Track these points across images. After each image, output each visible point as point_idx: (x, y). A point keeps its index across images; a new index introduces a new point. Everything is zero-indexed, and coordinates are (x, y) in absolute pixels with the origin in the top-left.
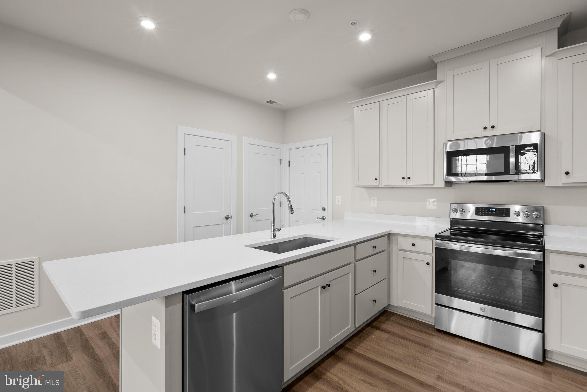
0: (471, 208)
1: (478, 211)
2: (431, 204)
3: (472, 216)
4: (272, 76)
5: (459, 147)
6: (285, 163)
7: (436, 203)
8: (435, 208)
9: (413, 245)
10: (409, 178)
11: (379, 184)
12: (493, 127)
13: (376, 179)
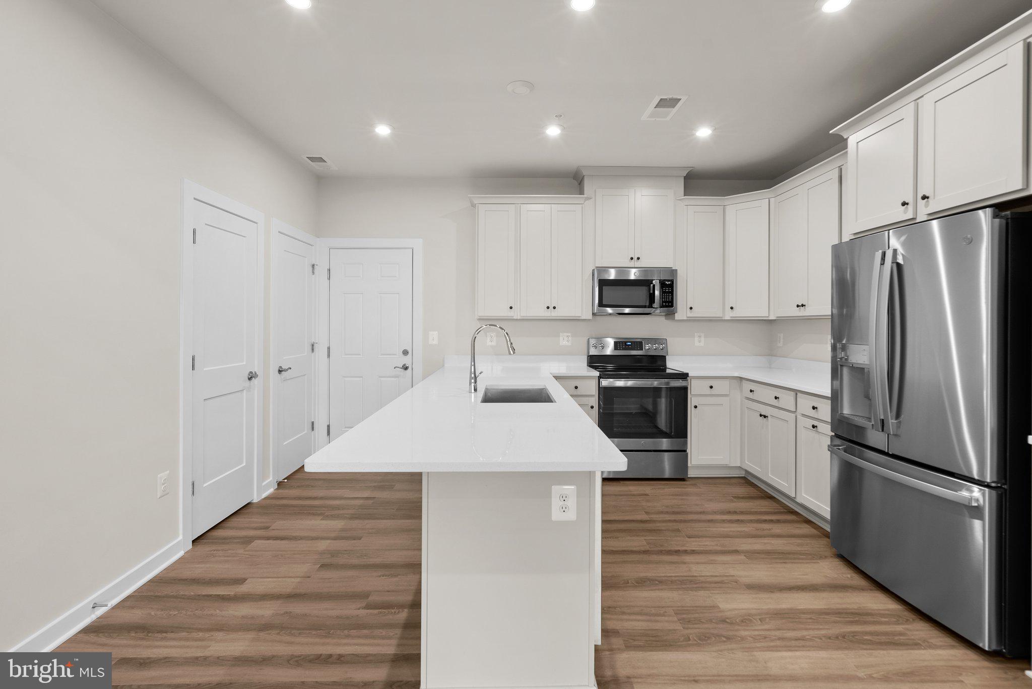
0: (611, 342)
1: (617, 345)
2: (565, 340)
3: (612, 351)
4: (383, 130)
5: (609, 277)
6: (321, 271)
7: (570, 338)
8: (569, 344)
9: (576, 388)
10: (554, 308)
11: (515, 314)
12: (638, 259)
13: (511, 308)
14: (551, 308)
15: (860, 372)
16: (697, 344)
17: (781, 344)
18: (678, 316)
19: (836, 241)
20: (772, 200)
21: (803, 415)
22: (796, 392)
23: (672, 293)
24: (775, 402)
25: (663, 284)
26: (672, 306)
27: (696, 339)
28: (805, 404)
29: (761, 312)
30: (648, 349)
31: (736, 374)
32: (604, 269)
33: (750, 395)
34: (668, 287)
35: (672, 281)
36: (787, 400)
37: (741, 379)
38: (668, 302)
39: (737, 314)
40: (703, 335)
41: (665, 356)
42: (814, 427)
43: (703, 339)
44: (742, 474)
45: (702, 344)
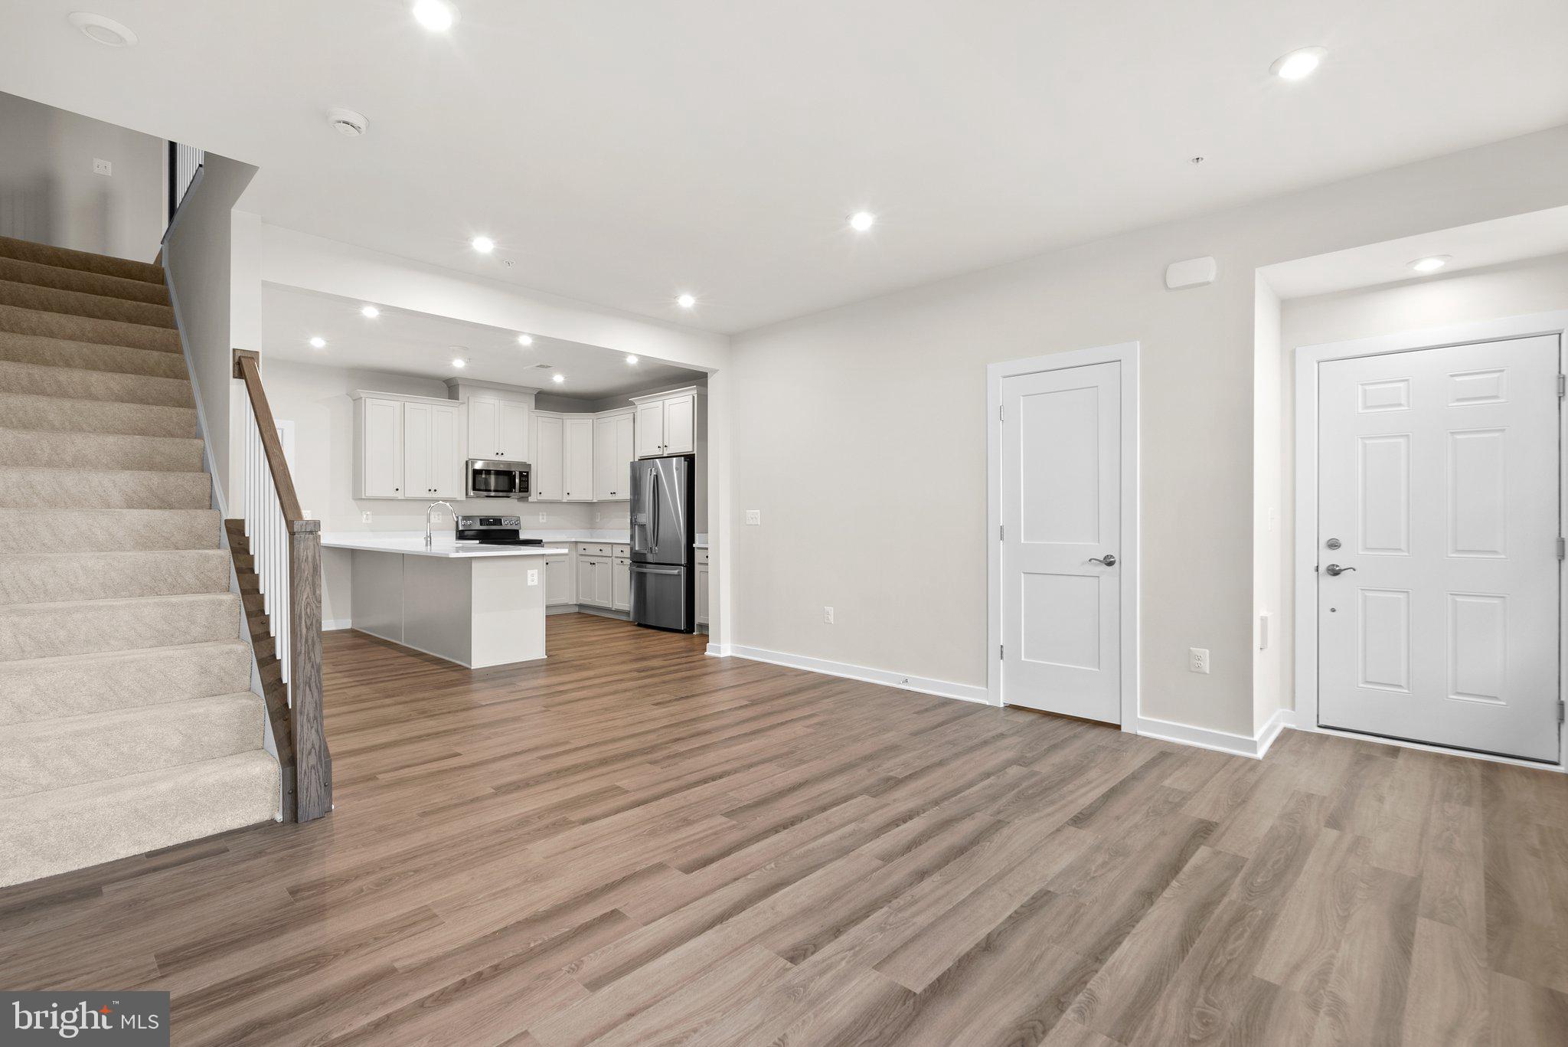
0: (477, 520)
1: (482, 522)
2: (439, 517)
3: (478, 527)
5: (479, 467)
8: (443, 519)
10: (435, 490)
11: (399, 495)
12: (502, 454)
13: (397, 490)
14: (433, 490)
15: (643, 527)
16: (541, 521)
17: (598, 520)
18: (530, 499)
19: (632, 461)
20: (595, 420)
21: (616, 557)
22: (612, 544)
23: (528, 481)
24: (600, 553)
25: (521, 473)
26: (527, 491)
27: (541, 517)
28: (617, 551)
29: (588, 497)
30: (506, 525)
31: (573, 540)
32: (474, 461)
33: (583, 552)
34: (525, 477)
35: (527, 473)
36: (607, 551)
37: (576, 542)
38: (525, 488)
39: (571, 498)
40: (545, 514)
41: (518, 531)
42: (622, 562)
43: (545, 517)
44: (576, 610)
45: (544, 521)
